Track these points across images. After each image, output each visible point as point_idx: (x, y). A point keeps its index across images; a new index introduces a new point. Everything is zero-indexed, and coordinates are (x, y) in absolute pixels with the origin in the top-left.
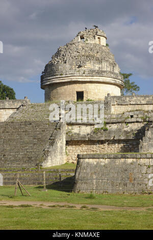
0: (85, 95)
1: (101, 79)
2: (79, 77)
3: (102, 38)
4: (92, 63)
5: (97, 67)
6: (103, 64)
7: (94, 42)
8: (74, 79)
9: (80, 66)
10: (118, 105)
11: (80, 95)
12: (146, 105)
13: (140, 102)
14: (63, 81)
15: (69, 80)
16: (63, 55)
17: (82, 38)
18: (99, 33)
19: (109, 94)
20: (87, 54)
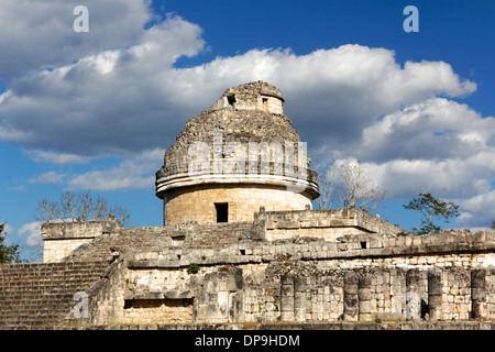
0: (230, 210)
1: (262, 179)
2: (219, 176)
3: (271, 99)
7: (253, 108)
10: (280, 229)
11: (222, 211)
13: (320, 223)
14: (189, 183)
15: (200, 182)
16: (194, 135)
17: (232, 100)
18: (265, 90)
19: (262, 209)
20: (238, 131)
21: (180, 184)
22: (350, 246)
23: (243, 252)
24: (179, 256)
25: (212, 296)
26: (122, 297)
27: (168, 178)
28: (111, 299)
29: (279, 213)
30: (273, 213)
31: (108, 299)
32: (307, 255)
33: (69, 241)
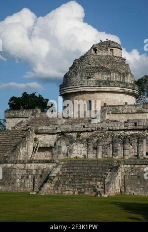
1: (108, 89)
2: (87, 88)
3: (115, 49)
4: (100, 74)
5: (105, 77)
6: (112, 75)
7: (106, 54)
8: (83, 89)
9: (88, 78)
10: (113, 113)
12: (137, 114)
13: (132, 111)
14: (74, 91)
15: (79, 90)
16: (77, 67)
17: (95, 50)
18: (112, 45)
19: (105, 104)
20: (97, 66)
21: (70, 92)
22: (129, 124)
23: (84, 127)
24: (57, 128)
25: (60, 147)
26: (32, 146)
27: (64, 88)
28: (27, 147)
29: (113, 106)
30: (110, 106)
31: (25, 147)
32: (111, 128)
33: (17, 119)
